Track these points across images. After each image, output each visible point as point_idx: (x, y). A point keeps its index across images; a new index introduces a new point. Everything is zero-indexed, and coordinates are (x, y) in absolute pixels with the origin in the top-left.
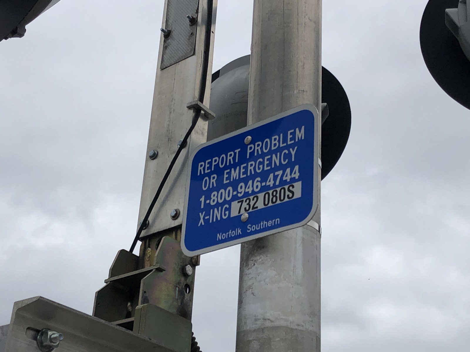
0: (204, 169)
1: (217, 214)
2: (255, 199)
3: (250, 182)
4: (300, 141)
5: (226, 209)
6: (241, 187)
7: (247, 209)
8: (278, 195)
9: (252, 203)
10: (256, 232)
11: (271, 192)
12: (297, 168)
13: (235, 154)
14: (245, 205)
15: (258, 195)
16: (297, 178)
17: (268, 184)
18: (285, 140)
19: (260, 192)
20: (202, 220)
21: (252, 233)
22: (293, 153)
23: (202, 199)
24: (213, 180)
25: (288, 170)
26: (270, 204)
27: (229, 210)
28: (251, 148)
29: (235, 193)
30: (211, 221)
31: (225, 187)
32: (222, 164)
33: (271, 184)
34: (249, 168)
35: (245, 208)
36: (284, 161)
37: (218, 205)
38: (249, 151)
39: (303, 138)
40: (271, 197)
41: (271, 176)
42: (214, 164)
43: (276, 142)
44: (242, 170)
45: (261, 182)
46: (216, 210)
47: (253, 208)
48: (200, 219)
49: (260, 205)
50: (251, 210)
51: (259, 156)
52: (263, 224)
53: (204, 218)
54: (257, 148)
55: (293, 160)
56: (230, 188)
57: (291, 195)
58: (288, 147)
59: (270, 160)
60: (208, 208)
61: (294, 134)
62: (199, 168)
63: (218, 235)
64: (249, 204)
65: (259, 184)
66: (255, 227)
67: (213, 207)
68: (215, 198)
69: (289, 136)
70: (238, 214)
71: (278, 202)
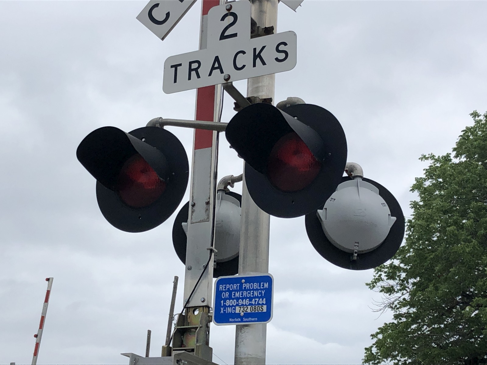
0: (222, 288)
1: (229, 310)
2: (247, 308)
3: (244, 300)
4: (266, 288)
5: (233, 309)
6: (240, 301)
7: (243, 311)
8: (256, 309)
9: (245, 309)
10: (247, 321)
11: (253, 306)
12: (264, 299)
13: (237, 286)
14: (242, 309)
15: (248, 306)
16: (265, 303)
17: (252, 303)
18: (260, 286)
19: (249, 305)
20: (222, 311)
21: (245, 322)
22: (263, 293)
23: (222, 302)
24: (227, 294)
25: (261, 299)
26: (253, 312)
27: (235, 309)
28: (244, 285)
29: (237, 303)
30: (226, 313)
31: (233, 299)
32: (231, 288)
33: (254, 303)
34: (244, 294)
35: (242, 311)
36: (259, 295)
37: (229, 306)
38: (244, 286)
39: (267, 288)
40: (253, 309)
41: (254, 300)
42: (227, 287)
43: (256, 286)
44: (241, 294)
45: (249, 301)
46: (229, 308)
47: (246, 311)
48: (221, 310)
49: (249, 311)
50: (245, 312)
51: (248, 290)
52: (250, 319)
53: (223, 310)
54: (247, 286)
55: (263, 295)
56: (235, 300)
57: (262, 310)
58: (261, 289)
59: (253, 293)
60: (225, 306)
61: (263, 284)
62: (220, 288)
63: (230, 319)
64: (244, 309)
65: (248, 302)
66: (246, 320)
67: (228, 307)
68: (228, 303)
69: (262, 285)
70: (239, 312)
71: (257, 311)
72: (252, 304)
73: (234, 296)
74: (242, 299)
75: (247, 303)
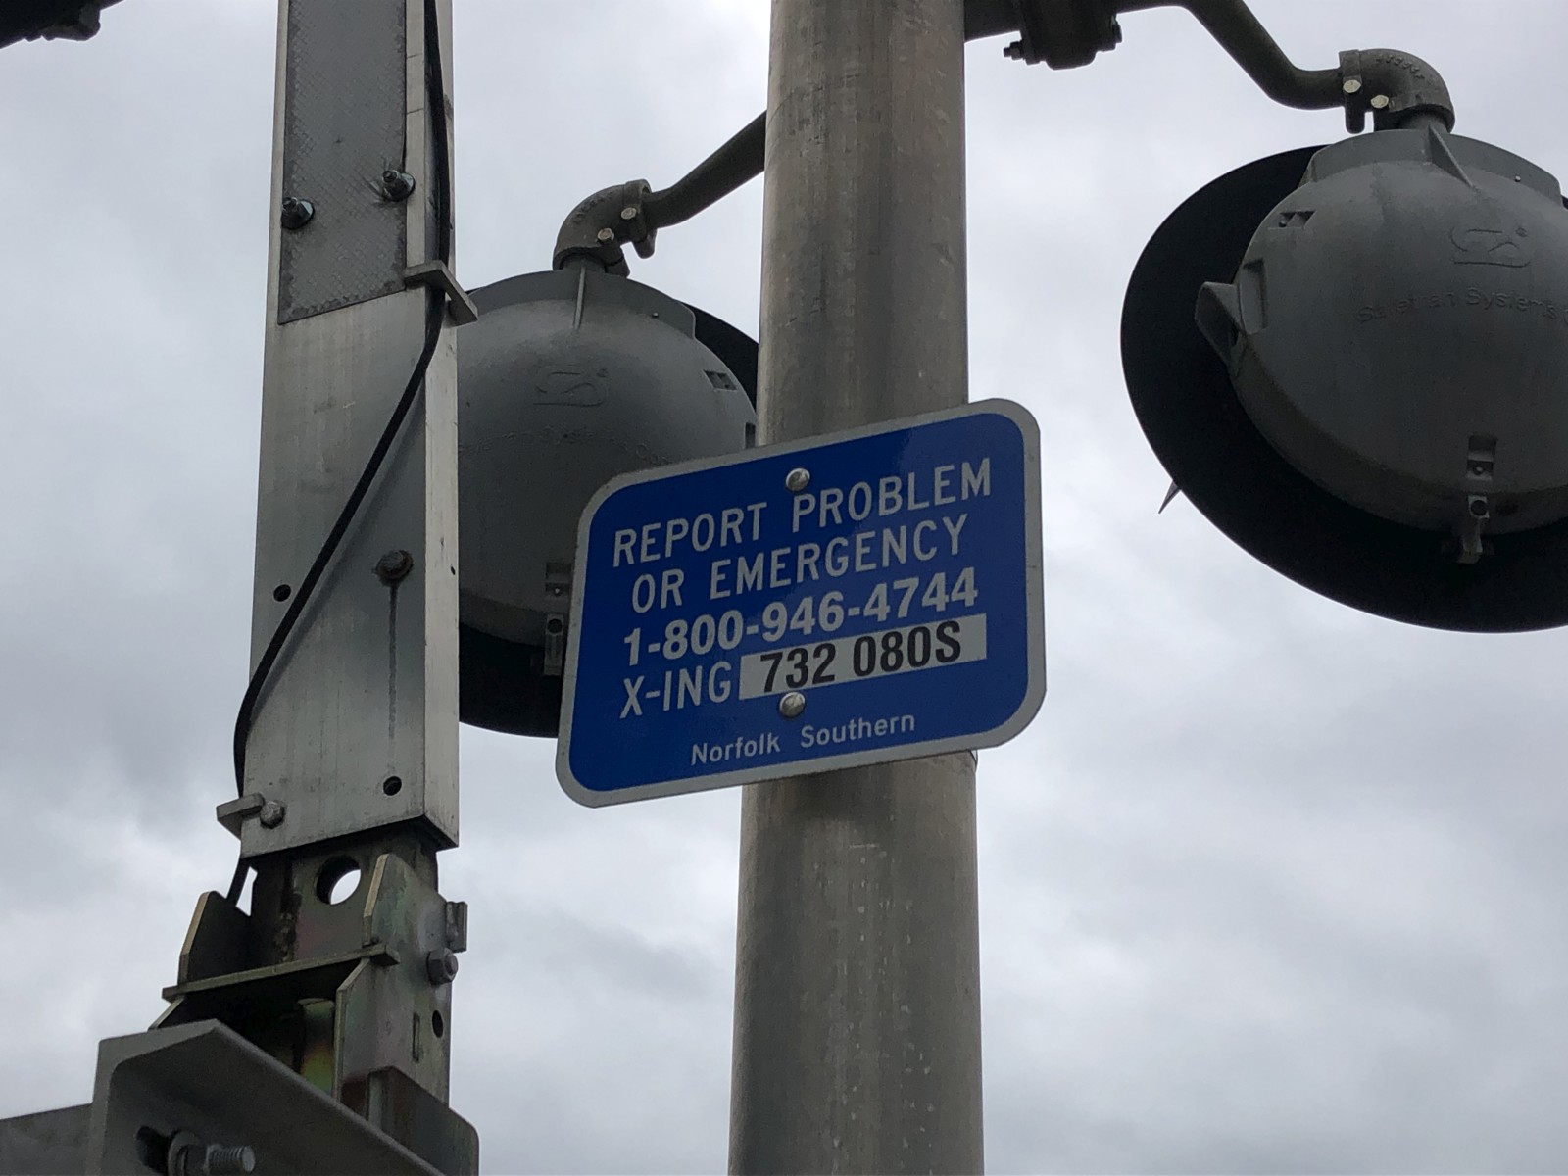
72: (873, 623)
73: (729, 583)
74: (789, 596)
75: (832, 618)
